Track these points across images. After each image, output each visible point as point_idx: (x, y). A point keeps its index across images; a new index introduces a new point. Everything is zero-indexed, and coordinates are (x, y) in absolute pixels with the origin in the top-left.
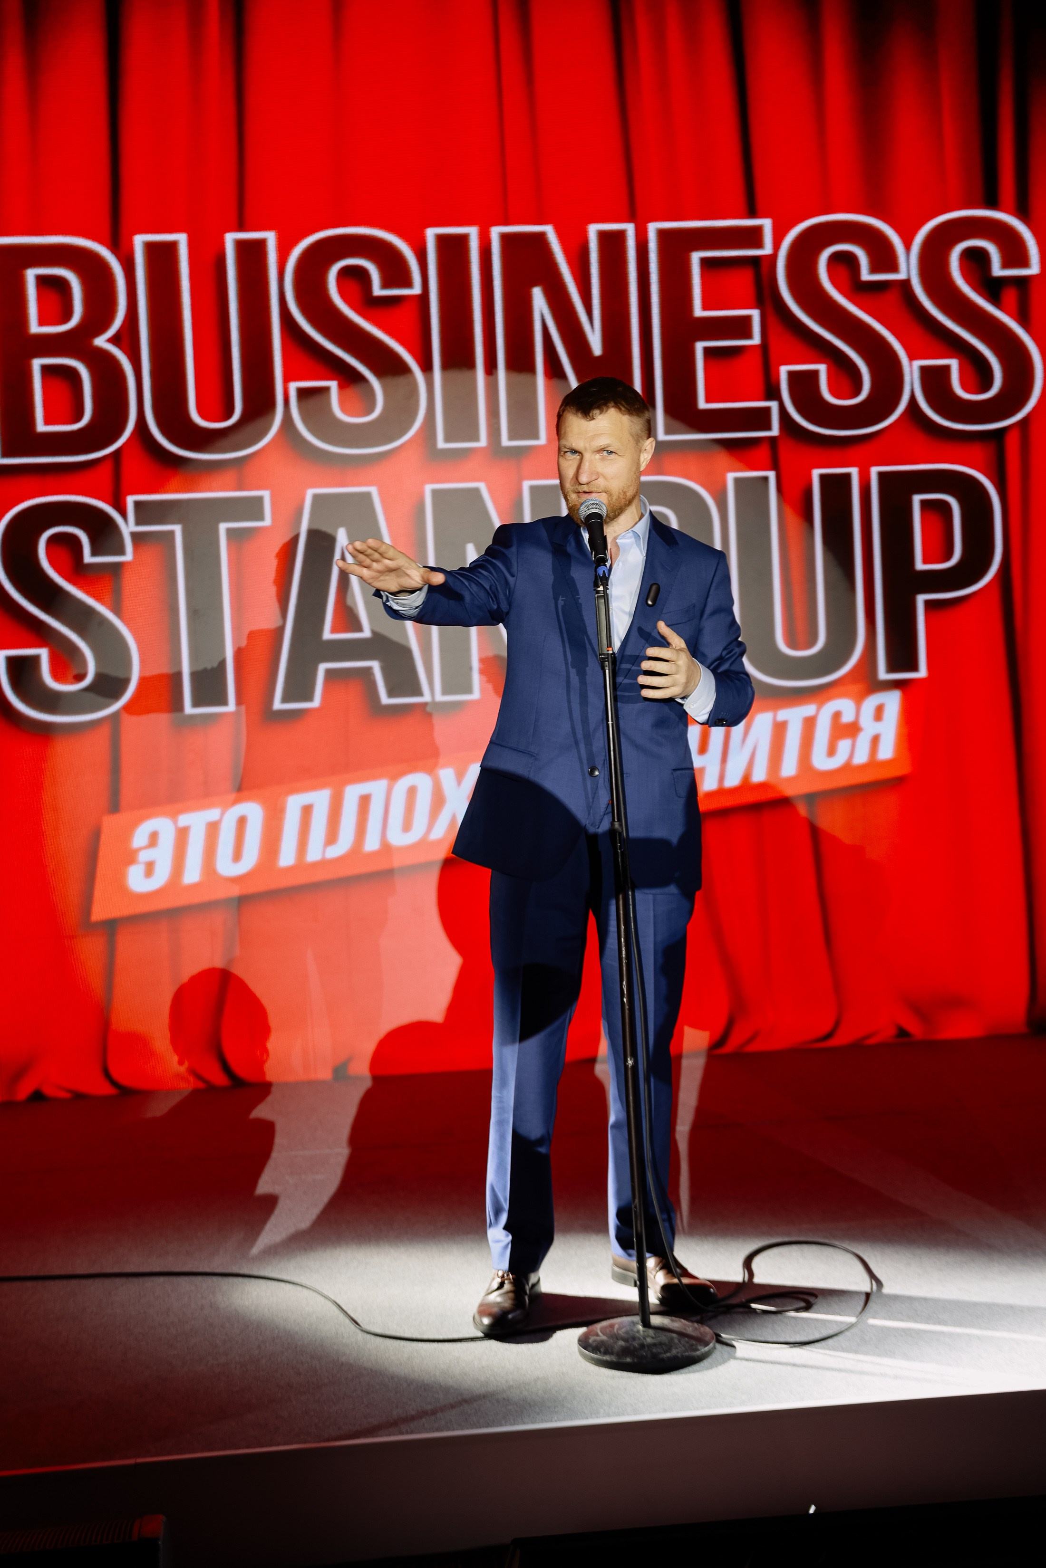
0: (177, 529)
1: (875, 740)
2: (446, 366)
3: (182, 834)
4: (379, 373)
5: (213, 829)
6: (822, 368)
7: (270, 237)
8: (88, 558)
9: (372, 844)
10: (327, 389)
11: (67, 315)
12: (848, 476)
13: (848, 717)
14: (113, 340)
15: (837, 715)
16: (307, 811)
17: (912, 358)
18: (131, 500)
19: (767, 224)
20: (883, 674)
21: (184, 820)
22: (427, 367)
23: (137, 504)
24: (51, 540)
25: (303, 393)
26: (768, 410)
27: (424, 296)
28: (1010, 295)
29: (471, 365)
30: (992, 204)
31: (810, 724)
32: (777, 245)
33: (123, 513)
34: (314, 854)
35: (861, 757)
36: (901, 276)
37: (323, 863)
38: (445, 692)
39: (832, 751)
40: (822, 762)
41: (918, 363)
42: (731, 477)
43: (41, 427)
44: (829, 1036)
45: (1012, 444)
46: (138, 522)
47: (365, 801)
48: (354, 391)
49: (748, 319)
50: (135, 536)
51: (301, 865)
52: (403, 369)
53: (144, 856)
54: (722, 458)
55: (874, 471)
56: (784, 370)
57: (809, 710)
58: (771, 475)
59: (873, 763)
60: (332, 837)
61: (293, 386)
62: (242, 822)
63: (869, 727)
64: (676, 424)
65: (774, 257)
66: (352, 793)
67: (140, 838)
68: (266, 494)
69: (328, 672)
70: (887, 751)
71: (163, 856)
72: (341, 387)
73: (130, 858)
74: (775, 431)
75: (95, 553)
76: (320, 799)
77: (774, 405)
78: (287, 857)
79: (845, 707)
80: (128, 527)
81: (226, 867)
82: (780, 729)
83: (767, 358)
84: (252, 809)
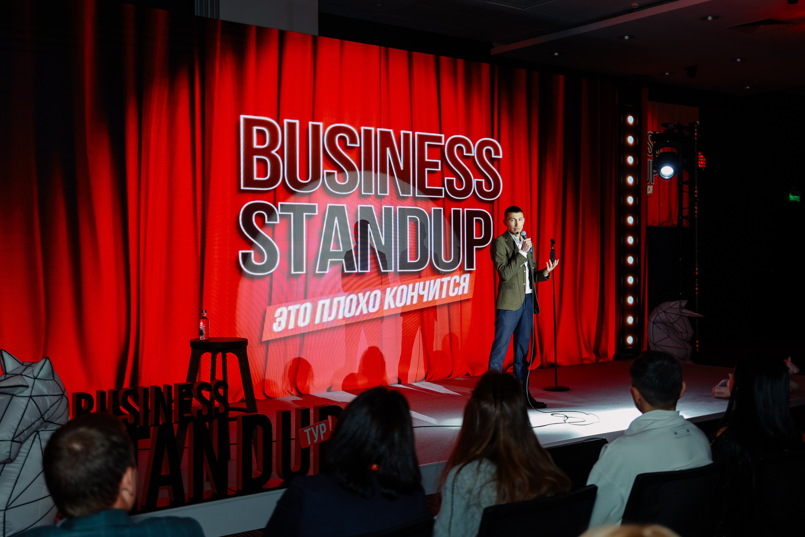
0: (292, 214)
1: (464, 287)
2: (365, 169)
3: (289, 312)
4: (348, 170)
5: (298, 311)
6: (454, 179)
7: (321, 124)
8: (267, 222)
9: (340, 317)
10: (334, 173)
11: (264, 143)
12: (460, 210)
13: (457, 281)
14: (277, 152)
15: (455, 280)
16: (324, 305)
17: (474, 178)
18: (279, 203)
19: (443, 136)
20: (466, 269)
21: (290, 308)
22: (360, 169)
23: (281, 205)
24: (257, 215)
25: (328, 174)
26: (442, 190)
27: (360, 147)
28: (496, 163)
29: (371, 170)
30: (493, 138)
31: (449, 282)
32: (445, 142)
33: (277, 208)
34: (325, 320)
35: (460, 293)
36: (472, 155)
37: (328, 322)
38: (361, 270)
39: (454, 291)
40: (452, 294)
41: (476, 180)
42: (433, 208)
43: (255, 178)
44: (450, 376)
45: (496, 204)
46: (281, 211)
47: (339, 302)
48: (340, 175)
49: (438, 163)
50: (280, 215)
51: (321, 323)
52: (354, 169)
53: (278, 320)
54: (431, 203)
55: (465, 209)
56: (446, 178)
57: (448, 278)
58: (442, 209)
59: (463, 295)
60: (330, 315)
61: (325, 171)
62: (306, 309)
63: (462, 284)
64: (420, 192)
65: (444, 145)
66: (336, 300)
67: (277, 314)
68: (316, 204)
69: (331, 262)
70: (466, 292)
71: (283, 319)
72: (338, 173)
73: (274, 320)
74: (443, 197)
75: (268, 220)
76: (327, 302)
77: (443, 188)
78: (317, 321)
79: (457, 277)
80: (278, 212)
81: (301, 324)
82: (442, 283)
83: (442, 174)
84: (309, 305)
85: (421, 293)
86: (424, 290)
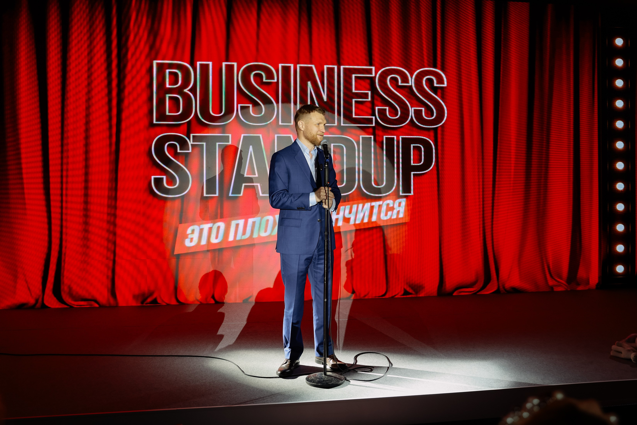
0: (204, 144)
1: (398, 212)
2: (283, 102)
3: (201, 231)
4: (264, 103)
5: (210, 229)
6: (387, 108)
7: (235, 64)
8: (179, 151)
9: (255, 236)
10: (249, 107)
11: (176, 83)
12: (393, 138)
13: (391, 205)
14: (189, 90)
15: (388, 205)
16: (237, 225)
17: (412, 107)
19: (373, 68)
20: (401, 194)
21: (202, 226)
22: (277, 102)
23: (193, 136)
24: (168, 145)
25: (242, 108)
26: (372, 119)
27: (278, 82)
28: (439, 91)
29: (290, 102)
30: (435, 67)
31: (380, 207)
32: (376, 74)
33: (189, 139)
34: (238, 238)
35: (394, 217)
36: (409, 84)
37: (241, 240)
39: (386, 215)
40: (383, 217)
41: (414, 108)
42: (361, 137)
43: (168, 113)
44: (383, 295)
46: (193, 141)
47: (254, 223)
48: (256, 108)
49: (367, 93)
50: (192, 145)
51: (235, 241)
52: (270, 102)
53: (190, 236)
54: (359, 131)
55: (401, 137)
56: (377, 108)
57: (381, 203)
58: (372, 137)
59: (397, 218)
60: (244, 233)
61: (239, 105)
62: (219, 227)
63: (397, 208)
64: (346, 121)
65: (375, 77)
66: (250, 221)
67: (189, 231)
68: (230, 135)
70: (401, 215)
71: (195, 236)
72: (253, 106)
73: (186, 236)
74: (373, 125)
75: (181, 149)
76: (241, 222)
77: (374, 117)
78: (231, 238)
79: (390, 202)
80: (190, 143)
81: (214, 241)
82: (372, 208)
83: (373, 104)
84: (222, 225)
85: (347, 216)
86: (350, 213)
